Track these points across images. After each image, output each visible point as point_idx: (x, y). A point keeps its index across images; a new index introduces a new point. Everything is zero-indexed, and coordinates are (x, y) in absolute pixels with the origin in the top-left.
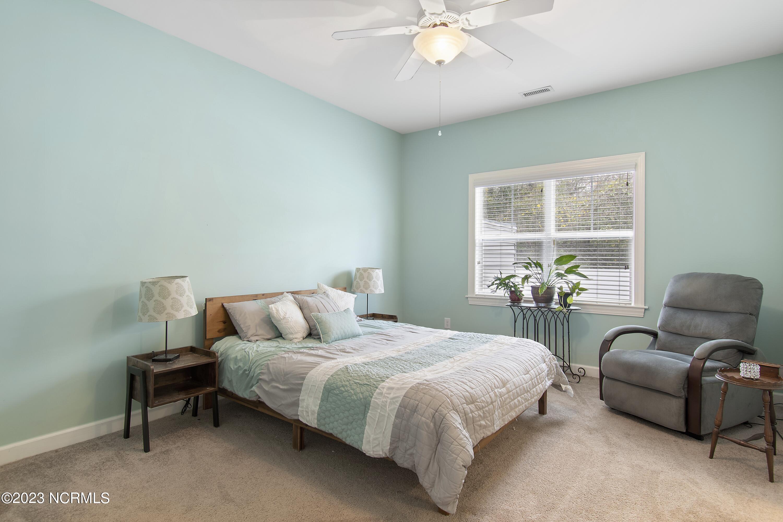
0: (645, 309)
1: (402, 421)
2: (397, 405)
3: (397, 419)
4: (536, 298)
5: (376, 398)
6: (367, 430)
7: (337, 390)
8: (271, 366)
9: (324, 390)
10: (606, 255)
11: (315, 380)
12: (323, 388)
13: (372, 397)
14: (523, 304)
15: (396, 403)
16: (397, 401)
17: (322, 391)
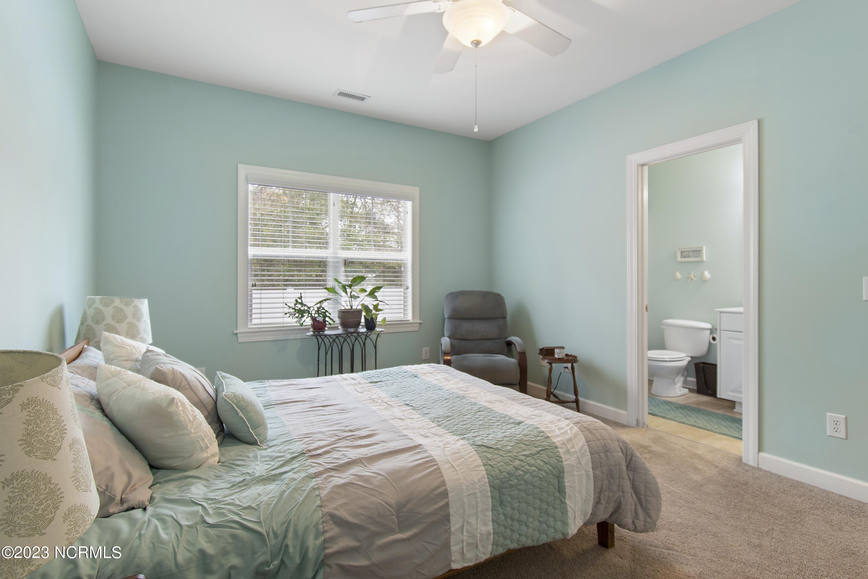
0: (420, 324)
1: (601, 469)
2: (588, 456)
3: (595, 471)
4: (344, 324)
5: (567, 460)
6: (569, 506)
7: (514, 479)
8: (342, 513)
9: (492, 489)
10: (389, 276)
11: (467, 485)
12: (489, 489)
13: (562, 462)
14: (327, 332)
15: (586, 453)
16: (585, 451)
17: (489, 494)
